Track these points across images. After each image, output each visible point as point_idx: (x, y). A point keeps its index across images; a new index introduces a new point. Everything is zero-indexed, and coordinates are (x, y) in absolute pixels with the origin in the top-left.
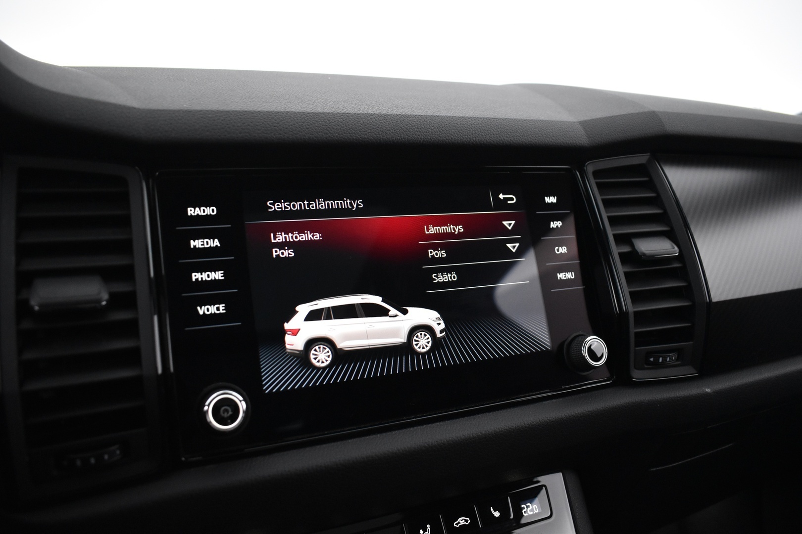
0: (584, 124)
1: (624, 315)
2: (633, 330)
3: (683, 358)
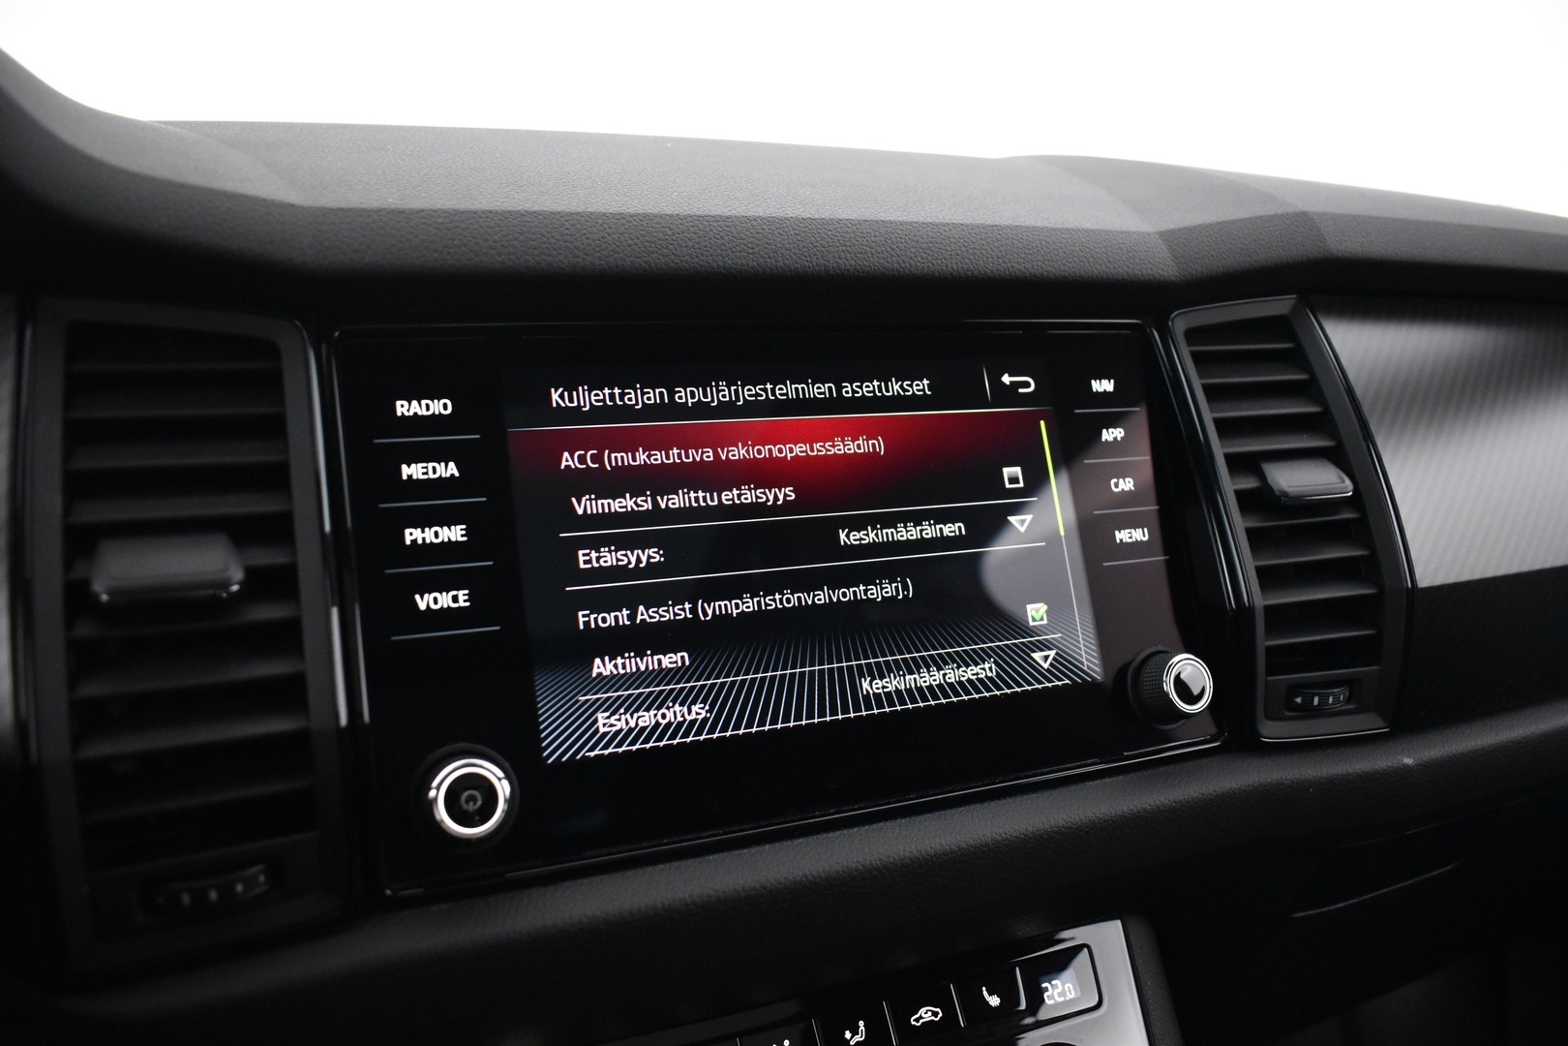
0: (1168, 237)
1: (1245, 613)
2: (1263, 642)
3: (1359, 699)
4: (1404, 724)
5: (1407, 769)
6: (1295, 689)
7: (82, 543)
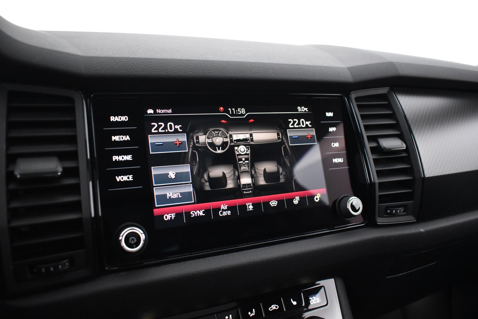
0: (350, 69)
1: (372, 184)
2: (378, 193)
3: (407, 211)
4: (421, 219)
5: (421, 233)
6: (388, 208)
7: (11, 159)
